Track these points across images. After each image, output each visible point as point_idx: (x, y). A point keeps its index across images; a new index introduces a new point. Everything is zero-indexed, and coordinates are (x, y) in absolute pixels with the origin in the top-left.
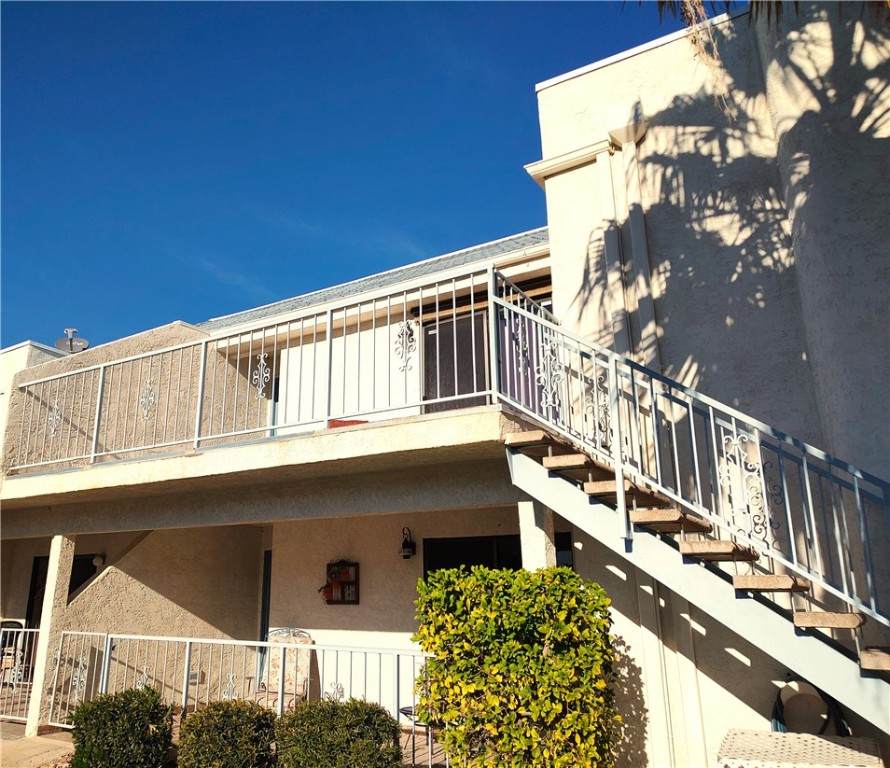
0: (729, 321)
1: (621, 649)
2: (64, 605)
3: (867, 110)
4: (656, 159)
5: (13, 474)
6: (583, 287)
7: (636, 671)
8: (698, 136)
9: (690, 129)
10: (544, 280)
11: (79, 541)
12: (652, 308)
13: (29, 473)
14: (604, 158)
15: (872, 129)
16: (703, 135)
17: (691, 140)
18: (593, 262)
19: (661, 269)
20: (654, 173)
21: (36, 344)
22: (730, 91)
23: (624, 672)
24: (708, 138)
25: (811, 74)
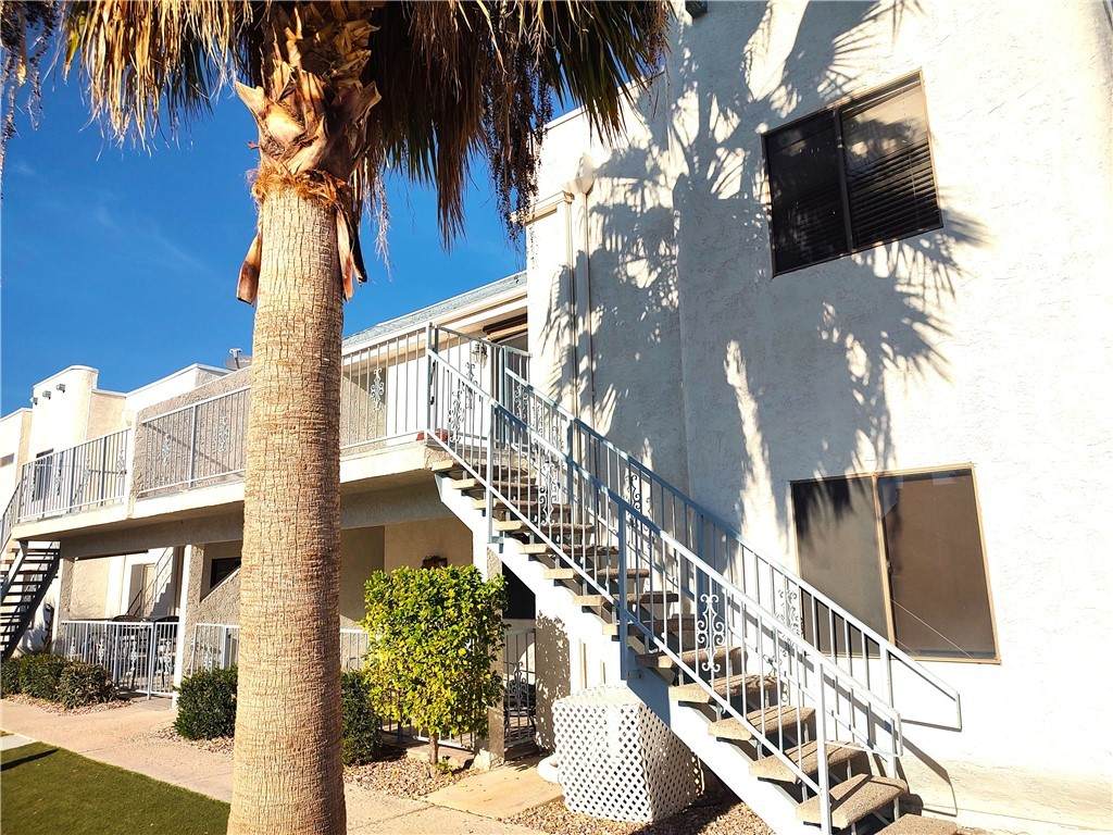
0: (637, 357)
1: (559, 625)
2: (197, 603)
3: (715, 177)
4: (601, 209)
5: (142, 496)
6: (547, 324)
7: (566, 642)
8: (627, 188)
9: (623, 181)
10: (522, 318)
11: (207, 548)
12: (591, 344)
13: (156, 494)
14: (562, 207)
15: (718, 192)
16: (630, 187)
17: (622, 190)
18: (554, 301)
19: (598, 309)
20: (597, 221)
21: (203, 366)
22: (650, 146)
23: (560, 643)
24: (633, 190)
25: (686, 145)
